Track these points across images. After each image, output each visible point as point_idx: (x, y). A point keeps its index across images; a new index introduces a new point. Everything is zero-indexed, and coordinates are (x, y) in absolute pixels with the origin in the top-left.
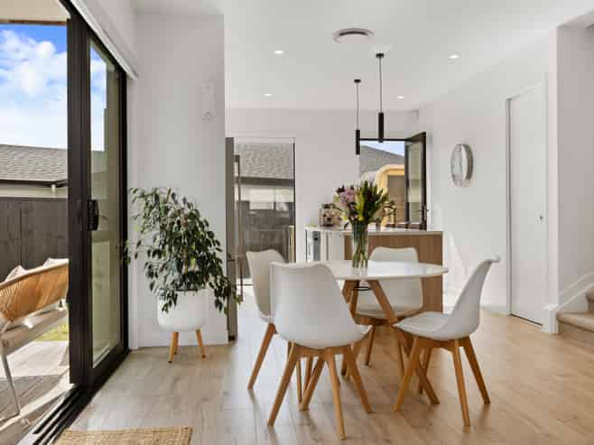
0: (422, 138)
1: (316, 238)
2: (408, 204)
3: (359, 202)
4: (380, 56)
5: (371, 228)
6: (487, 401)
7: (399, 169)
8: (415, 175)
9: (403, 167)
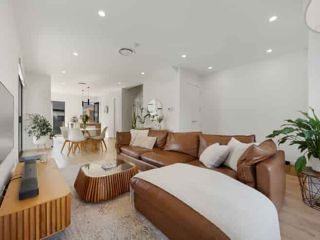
0: (98, 103)
1: (72, 125)
2: (94, 117)
3: (85, 118)
4: (89, 87)
5: (87, 122)
6: (106, 148)
7: (92, 109)
8: (96, 110)
9: (93, 108)
